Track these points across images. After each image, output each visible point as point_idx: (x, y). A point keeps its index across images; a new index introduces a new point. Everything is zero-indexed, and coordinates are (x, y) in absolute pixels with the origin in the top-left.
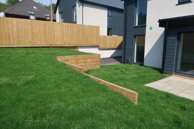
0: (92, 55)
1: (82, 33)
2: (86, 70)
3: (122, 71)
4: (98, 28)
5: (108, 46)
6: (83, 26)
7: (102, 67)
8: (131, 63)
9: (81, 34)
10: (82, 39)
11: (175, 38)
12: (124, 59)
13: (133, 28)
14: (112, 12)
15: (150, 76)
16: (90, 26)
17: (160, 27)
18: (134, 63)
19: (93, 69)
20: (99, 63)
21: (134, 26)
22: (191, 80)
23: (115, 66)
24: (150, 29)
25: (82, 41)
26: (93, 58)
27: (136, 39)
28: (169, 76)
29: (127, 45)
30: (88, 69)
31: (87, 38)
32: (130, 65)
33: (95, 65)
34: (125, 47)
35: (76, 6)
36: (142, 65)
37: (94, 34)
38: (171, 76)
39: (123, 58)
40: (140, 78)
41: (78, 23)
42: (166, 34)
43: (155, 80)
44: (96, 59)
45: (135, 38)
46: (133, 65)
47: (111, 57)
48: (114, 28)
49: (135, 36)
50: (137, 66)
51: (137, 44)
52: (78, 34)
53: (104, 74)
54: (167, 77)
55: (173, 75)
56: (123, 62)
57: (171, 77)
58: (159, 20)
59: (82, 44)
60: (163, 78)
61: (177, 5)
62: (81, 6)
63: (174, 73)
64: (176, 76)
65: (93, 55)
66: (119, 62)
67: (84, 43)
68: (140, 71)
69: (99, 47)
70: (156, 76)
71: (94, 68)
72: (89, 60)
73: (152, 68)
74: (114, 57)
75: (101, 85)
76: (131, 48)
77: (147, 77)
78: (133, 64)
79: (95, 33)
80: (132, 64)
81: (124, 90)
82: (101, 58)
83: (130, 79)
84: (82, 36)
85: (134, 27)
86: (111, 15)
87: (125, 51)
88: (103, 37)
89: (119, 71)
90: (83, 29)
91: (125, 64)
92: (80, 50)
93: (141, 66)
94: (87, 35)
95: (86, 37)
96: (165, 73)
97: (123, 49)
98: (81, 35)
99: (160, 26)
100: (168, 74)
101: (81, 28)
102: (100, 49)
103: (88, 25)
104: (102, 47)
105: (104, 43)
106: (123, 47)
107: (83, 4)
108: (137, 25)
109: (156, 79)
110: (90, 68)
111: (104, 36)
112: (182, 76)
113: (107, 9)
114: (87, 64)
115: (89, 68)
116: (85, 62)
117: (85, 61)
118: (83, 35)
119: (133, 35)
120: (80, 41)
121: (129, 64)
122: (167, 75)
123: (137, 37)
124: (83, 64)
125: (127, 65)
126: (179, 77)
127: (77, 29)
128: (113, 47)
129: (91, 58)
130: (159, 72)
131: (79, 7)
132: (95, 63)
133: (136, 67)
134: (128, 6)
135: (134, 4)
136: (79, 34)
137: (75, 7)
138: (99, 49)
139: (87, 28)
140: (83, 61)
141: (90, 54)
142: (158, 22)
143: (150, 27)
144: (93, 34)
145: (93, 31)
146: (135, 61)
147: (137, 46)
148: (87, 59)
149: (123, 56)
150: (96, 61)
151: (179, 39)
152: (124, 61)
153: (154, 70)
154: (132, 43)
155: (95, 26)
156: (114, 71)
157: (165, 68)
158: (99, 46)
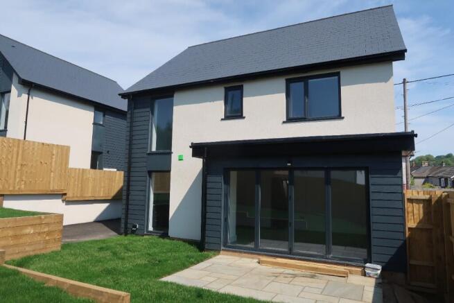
0: (40, 218)
1: (19, 162)
2: (17, 257)
3: (115, 254)
4: (64, 151)
5: (89, 195)
6: (24, 144)
7: (64, 247)
8: (141, 232)
9: (16, 163)
10: (18, 174)
11: (220, 179)
12: (126, 223)
13: (145, 156)
14: (104, 116)
15: (175, 259)
16: (43, 144)
17: (194, 158)
18: (150, 233)
19: (38, 252)
20: (57, 236)
21: (148, 152)
22: (251, 260)
23: (103, 241)
24: (180, 160)
25: (18, 180)
26: (43, 226)
27: (153, 179)
28: (215, 255)
29: (132, 193)
30: (24, 255)
31: (31, 173)
32: (138, 238)
33: (47, 242)
34: (128, 195)
35: (10, 92)
36: (165, 235)
37: (53, 164)
38: (219, 253)
39: (123, 221)
40: (154, 265)
41: (9, 135)
42: (206, 172)
43: (184, 266)
44: (52, 228)
45: (150, 176)
46: (145, 237)
47: (97, 221)
48: (108, 152)
49: (150, 173)
50: (155, 239)
51: (154, 190)
52: (6, 163)
53: (67, 265)
54: (211, 257)
55: (221, 252)
56: (122, 230)
57: (218, 257)
58: (192, 143)
59: (17, 188)
60: (202, 261)
61: (222, 119)
62: (25, 96)
63: (222, 248)
64: (227, 255)
65: (43, 217)
66: (114, 233)
67: (23, 186)
68: (157, 251)
69: (64, 197)
70: (188, 257)
71: (43, 252)
72: (30, 230)
73: (185, 241)
74: (104, 221)
75: (49, 288)
76: (142, 198)
77: (169, 262)
78: (146, 235)
79: (56, 162)
80: (143, 236)
81: (102, 292)
82: (64, 224)
83: (131, 269)
84: (19, 167)
85: (149, 154)
86: (101, 123)
87: (127, 204)
88: (77, 171)
89: (108, 254)
90: (23, 151)
91: (129, 237)
92: (8, 204)
93: (163, 238)
94: (32, 165)
95: (29, 171)
96: (208, 250)
97: (124, 202)
98: (14, 164)
99: (195, 155)
100: (213, 252)
101: (15, 149)
102: (69, 202)
103: (39, 143)
104: (73, 197)
105: (80, 185)
106: (124, 197)
107: (29, 91)
108: (154, 149)
109: (187, 263)
110: (29, 251)
111: (79, 169)
112: (237, 254)
113: (93, 109)
114: (21, 241)
115: (27, 252)
116: (16, 237)
117: (18, 233)
118: (22, 165)
119: (145, 169)
120: (11, 181)
121: (137, 235)
122: (211, 253)
123: (154, 175)
124: (12, 243)
125: (131, 238)
126: (231, 255)
127: (5, 150)
128: (102, 195)
129: (36, 225)
130: (196, 249)
131: (19, 95)
132: (47, 238)
133: (151, 241)
134: (136, 111)
135: (148, 107)
136: (9, 163)
137: (6, 95)
138: (63, 201)
139: (33, 149)
140: (11, 233)
141: (34, 214)
142: (190, 147)
143: (180, 156)
144: (51, 163)
145: (52, 158)
146: (151, 228)
147: (155, 194)
148: (26, 226)
149: (123, 216)
150: (49, 233)
151: (227, 182)
152: (126, 228)
153: (187, 246)
154: (143, 188)
155: (57, 145)
156: (96, 254)
157: (207, 239)
158: (65, 194)
